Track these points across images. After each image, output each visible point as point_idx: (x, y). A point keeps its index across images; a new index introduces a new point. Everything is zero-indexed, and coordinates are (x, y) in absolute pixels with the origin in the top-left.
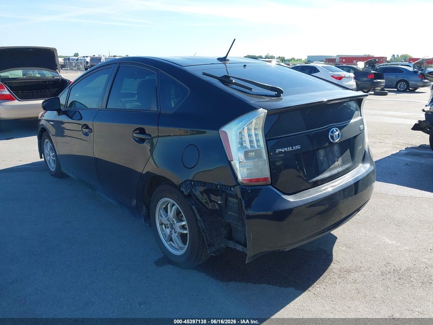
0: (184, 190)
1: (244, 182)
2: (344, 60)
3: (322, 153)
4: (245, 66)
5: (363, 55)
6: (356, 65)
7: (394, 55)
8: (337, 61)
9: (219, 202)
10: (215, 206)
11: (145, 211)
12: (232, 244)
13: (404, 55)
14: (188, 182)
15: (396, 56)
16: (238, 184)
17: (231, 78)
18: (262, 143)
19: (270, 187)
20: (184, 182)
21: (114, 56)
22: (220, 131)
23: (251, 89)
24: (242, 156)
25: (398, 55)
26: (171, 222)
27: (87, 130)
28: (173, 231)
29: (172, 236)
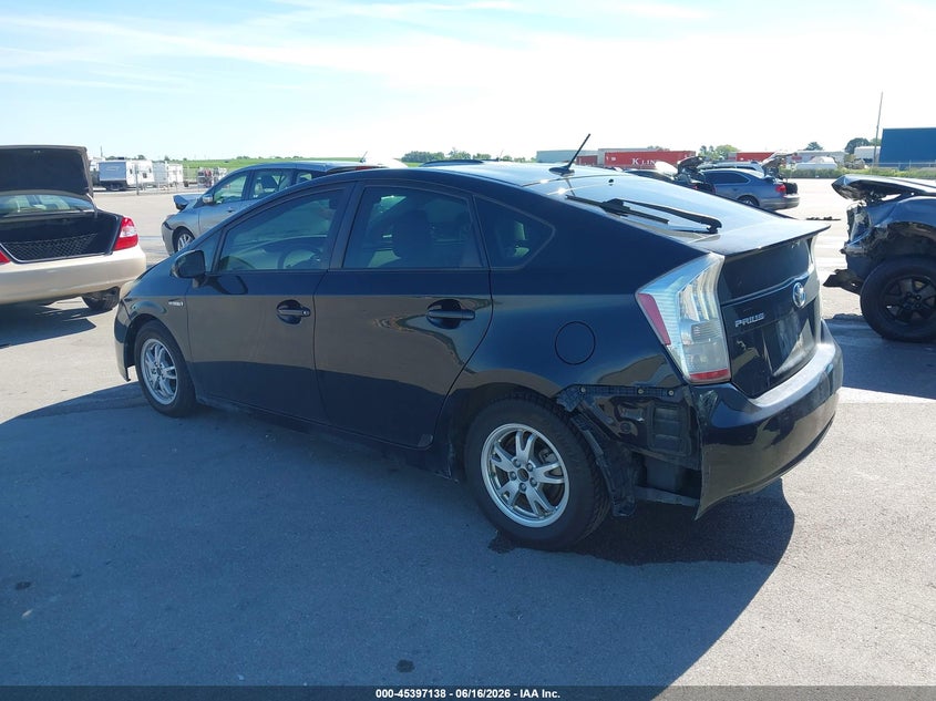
0: (564, 404)
1: (696, 379)
2: (614, 159)
3: (781, 324)
4: (611, 181)
5: (646, 147)
6: (653, 168)
7: (704, 148)
8: (601, 159)
9: (641, 419)
10: (629, 428)
11: (451, 455)
12: (651, 495)
13: (724, 147)
14: (573, 389)
15: (708, 150)
16: (685, 384)
17: (625, 204)
18: (715, 312)
19: (729, 385)
20: (565, 389)
21: (120, 159)
22: (636, 295)
23: (666, 221)
24: (686, 335)
25: (711, 147)
26: (523, 467)
27: (296, 313)
28: (527, 483)
29: (527, 493)
